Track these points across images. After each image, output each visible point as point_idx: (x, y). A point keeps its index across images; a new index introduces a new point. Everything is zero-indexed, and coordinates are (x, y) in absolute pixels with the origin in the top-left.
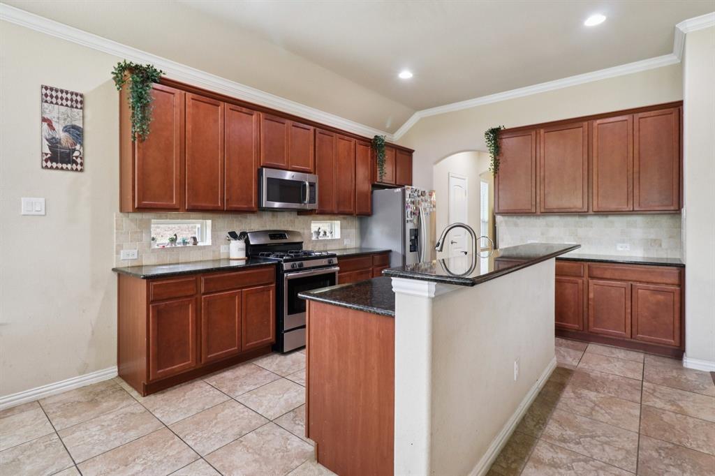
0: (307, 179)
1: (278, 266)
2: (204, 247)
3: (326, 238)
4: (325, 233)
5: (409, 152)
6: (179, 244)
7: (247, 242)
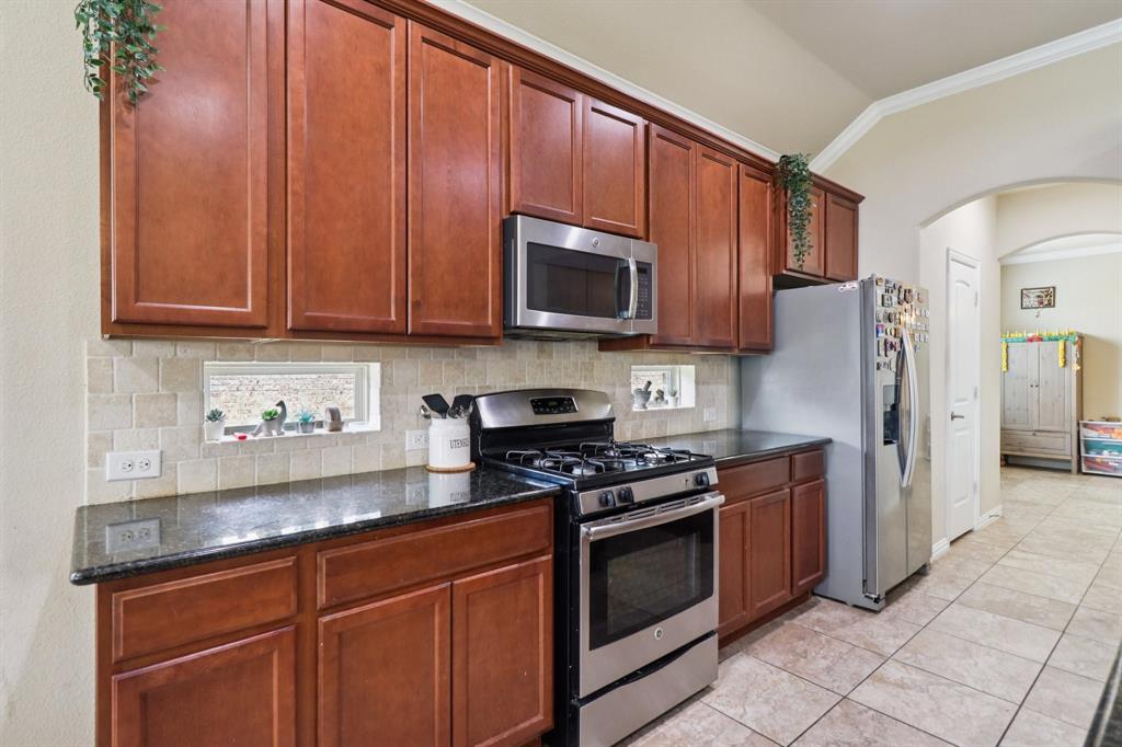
0: (633, 253)
1: (562, 502)
2: (361, 436)
3: (665, 407)
4: (661, 394)
5: (852, 200)
6: (290, 427)
7: (475, 420)
